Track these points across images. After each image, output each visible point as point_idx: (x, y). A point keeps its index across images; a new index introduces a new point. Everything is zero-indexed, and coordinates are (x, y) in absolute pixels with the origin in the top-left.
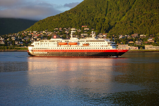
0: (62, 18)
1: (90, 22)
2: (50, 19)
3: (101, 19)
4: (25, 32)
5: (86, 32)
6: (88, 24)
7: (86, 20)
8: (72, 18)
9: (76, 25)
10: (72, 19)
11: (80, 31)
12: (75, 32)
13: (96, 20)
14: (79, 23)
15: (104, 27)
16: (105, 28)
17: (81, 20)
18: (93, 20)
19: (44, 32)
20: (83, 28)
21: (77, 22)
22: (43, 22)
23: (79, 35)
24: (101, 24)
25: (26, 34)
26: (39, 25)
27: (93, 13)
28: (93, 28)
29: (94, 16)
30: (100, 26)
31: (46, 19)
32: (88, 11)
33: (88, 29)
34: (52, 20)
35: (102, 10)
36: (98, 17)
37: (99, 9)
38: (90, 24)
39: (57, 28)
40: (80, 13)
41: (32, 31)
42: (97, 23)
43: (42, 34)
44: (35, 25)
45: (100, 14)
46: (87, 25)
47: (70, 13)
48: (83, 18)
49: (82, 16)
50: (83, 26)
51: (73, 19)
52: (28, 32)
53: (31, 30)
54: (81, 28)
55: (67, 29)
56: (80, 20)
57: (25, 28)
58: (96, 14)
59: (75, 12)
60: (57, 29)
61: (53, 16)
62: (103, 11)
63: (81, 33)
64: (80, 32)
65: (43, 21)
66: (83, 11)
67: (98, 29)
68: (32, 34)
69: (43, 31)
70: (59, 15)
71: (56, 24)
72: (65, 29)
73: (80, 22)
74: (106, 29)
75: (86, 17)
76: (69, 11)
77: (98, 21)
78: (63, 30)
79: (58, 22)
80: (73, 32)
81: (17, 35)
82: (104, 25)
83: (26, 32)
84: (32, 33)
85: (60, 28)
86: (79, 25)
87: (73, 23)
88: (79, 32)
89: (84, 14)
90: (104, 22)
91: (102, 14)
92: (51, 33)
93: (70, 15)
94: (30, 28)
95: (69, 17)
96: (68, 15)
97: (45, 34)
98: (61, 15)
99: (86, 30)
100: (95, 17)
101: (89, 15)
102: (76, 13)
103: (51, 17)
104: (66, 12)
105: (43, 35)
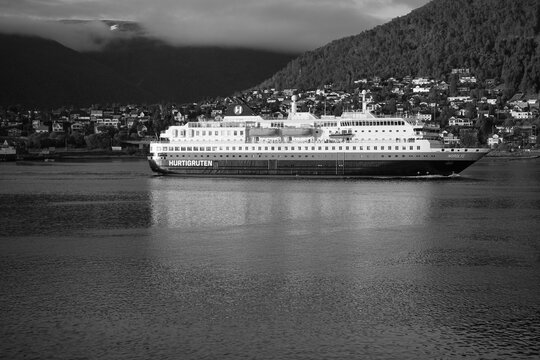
0: (381, 44)
1: (482, 53)
2: (343, 46)
3: (519, 44)
4: (255, 92)
5: (465, 89)
6: (472, 63)
7: (466, 47)
8: (415, 43)
9: (430, 67)
10: (416, 48)
11: (444, 86)
12: (427, 90)
13: (500, 46)
14: (441, 61)
15: (529, 71)
16: (533, 76)
17: (450, 50)
18: (490, 48)
19: (318, 92)
20: (457, 77)
21: (435, 56)
22: (316, 57)
23: (442, 102)
24: (521, 61)
25: (260, 100)
26: (304, 68)
27: (493, 22)
28: (490, 76)
29: (496, 35)
30: (516, 68)
31: (328, 47)
32: (473, 15)
33: (474, 80)
34: (347, 49)
35: (523, 12)
36: (511, 37)
37: (513, 9)
38: (480, 60)
39: (364, 77)
40: (445, 25)
41: (280, 89)
42: (507, 60)
43: (313, 99)
44: (288, 68)
45: (518, 27)
46: (469, 66)
47: (411, 26)
48: (455, 41)
49: (453, 35)
50: (455, 71)
51: (420, 47)
52: (266, 92)
53: (277, 85)
54: (447, 77)
55: (401, 80)
56: (446, 48)
57: (256, 81)
58: (502, 26)
59: (429, 21)
60: (365, 81)
61: (352, 38)
62: (528, 14)
63: (447, 94)
64: (445, 92)
65: (318, 54)
66: (454, 16)
67: (510, 79)
68: (280, 100)
69: (315, 90)
70: (373, 33)
71: (361, 65)
72: (392, 82)
73: (443, 55)
74: (537, 78)
75: (465, 37)
76: (406, 20)
77: (508, 53)
78: (386, 84)
79: (367, 57)
80: (422, 90)
81: (228, 102)
82: (531, 64)
83: (260, 92)
84: (280, 95)
85: (376, 79)
86: (441, 65)
87: (421, 60)
88: (441, 91)
89: (460, 26)
90: (530, 55)
91: (522, 24)
92: (343, 97)
93: (410, 31)
94: (273, 78)
95: (408, 38)
96: (401, 33)
97: (323, 98)
98: (380, 34)
99: (467, 84)
100: (500, 39)
101: (479, 29)
102: (432, 26)
103: (343, 40)
104: (396, 22)
105: (317, 102)
